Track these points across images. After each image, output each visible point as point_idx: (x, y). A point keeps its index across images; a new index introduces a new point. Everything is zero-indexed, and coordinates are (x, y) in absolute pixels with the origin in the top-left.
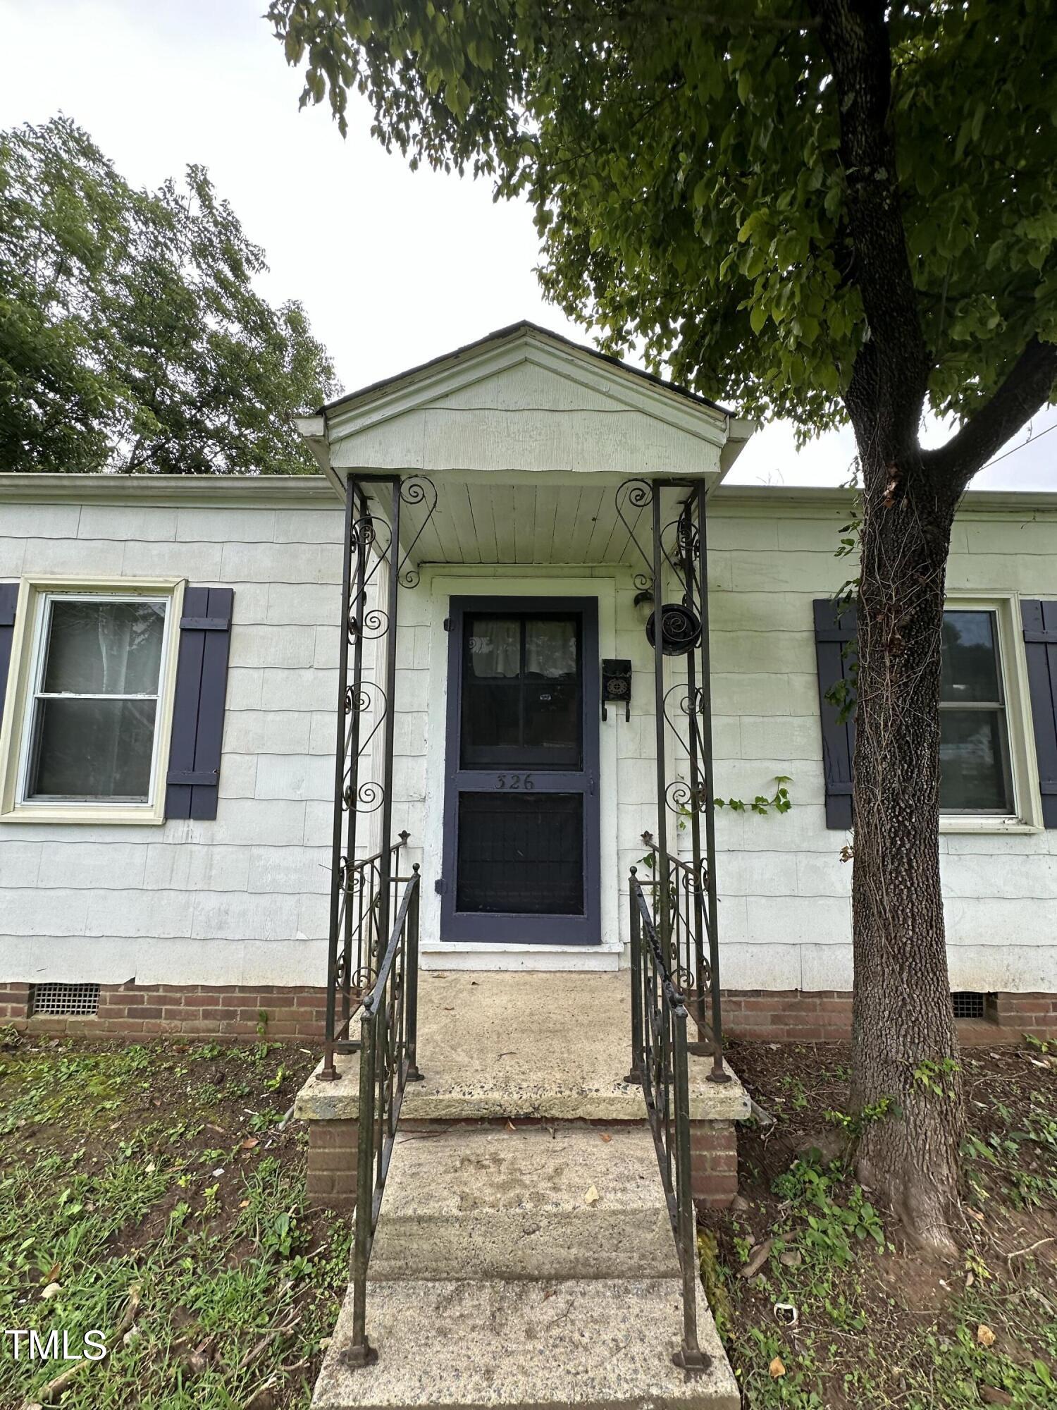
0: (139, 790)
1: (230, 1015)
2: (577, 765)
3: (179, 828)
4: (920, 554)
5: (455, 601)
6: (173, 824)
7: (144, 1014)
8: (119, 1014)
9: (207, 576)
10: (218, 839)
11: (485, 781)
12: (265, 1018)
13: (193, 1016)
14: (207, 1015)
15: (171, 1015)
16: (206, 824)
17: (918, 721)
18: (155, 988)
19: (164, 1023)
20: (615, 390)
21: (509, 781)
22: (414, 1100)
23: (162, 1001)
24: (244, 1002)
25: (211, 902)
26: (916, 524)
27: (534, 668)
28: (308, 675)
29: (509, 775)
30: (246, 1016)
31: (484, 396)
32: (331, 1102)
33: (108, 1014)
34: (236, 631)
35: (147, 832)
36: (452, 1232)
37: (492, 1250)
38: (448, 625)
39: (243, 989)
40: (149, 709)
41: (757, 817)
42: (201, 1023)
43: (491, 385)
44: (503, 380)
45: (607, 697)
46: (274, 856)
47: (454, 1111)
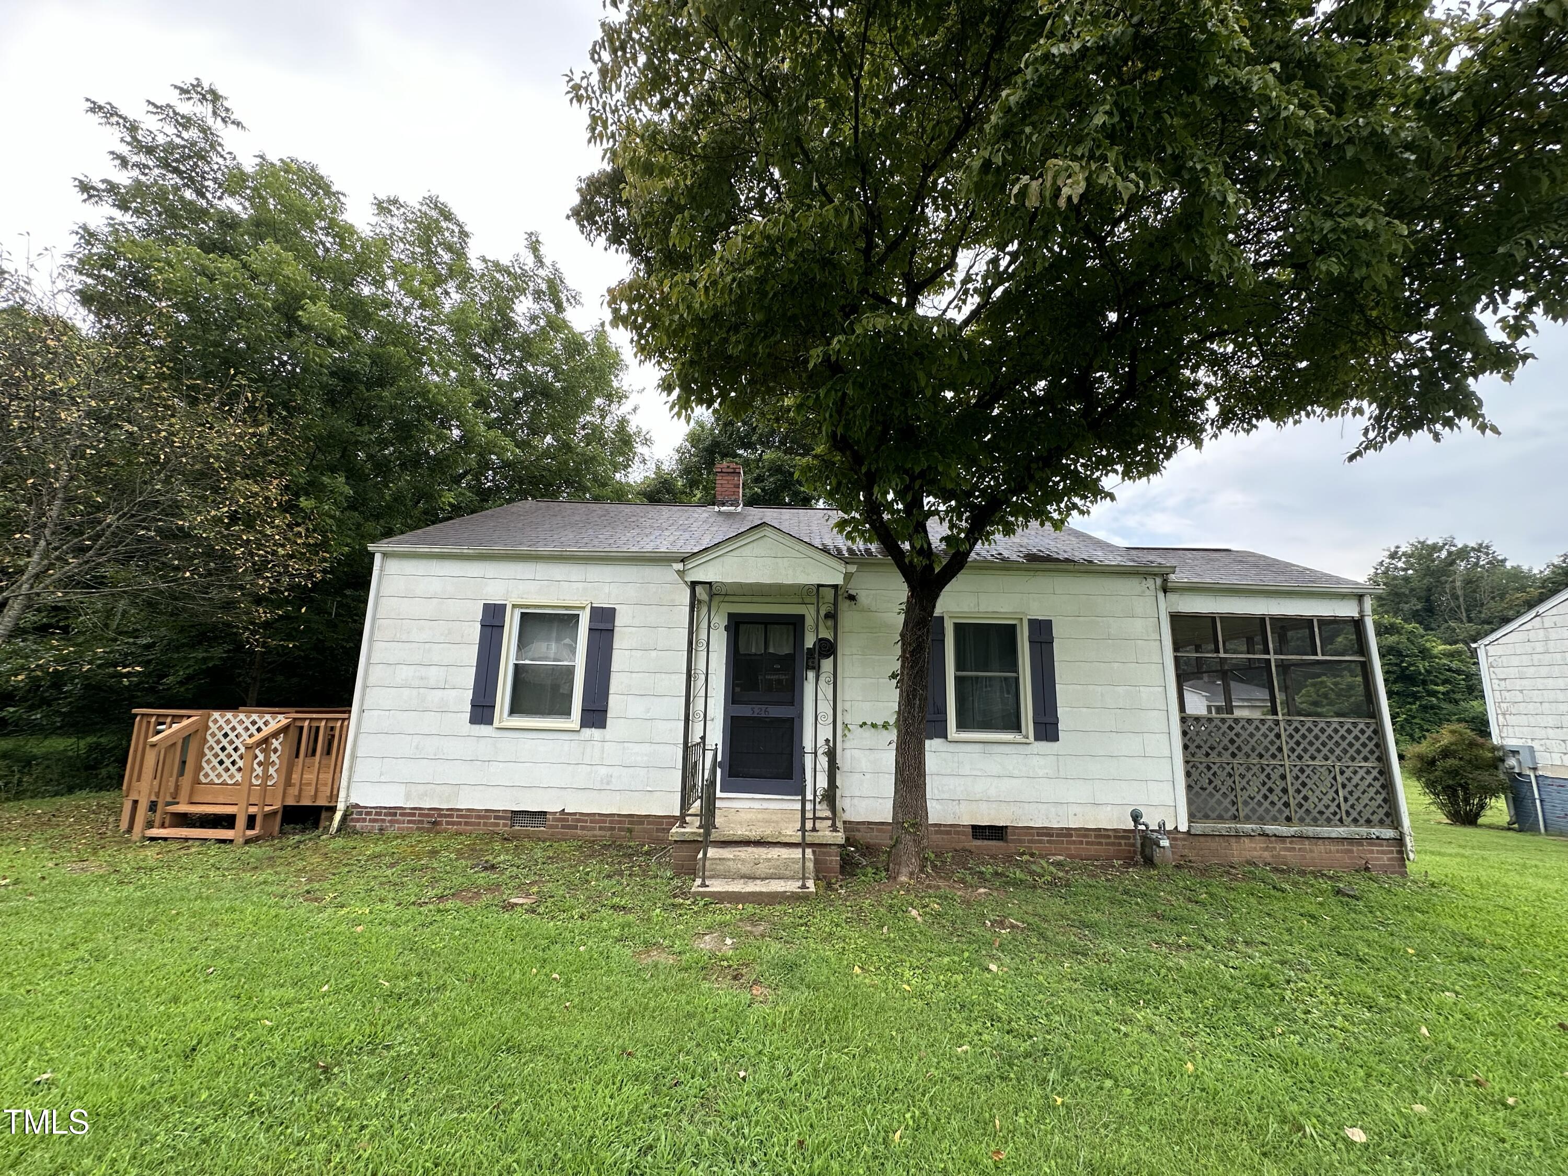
0: (567, 713)
1: (612, 829)
2: (792, 703)
3: (588, 732)
4: (918, 623)
5: (730, 615)
6: (583, 730)
7: (569, 827)
8: (557, 827)
9: (602, 602)
10: (607, 738)
11: (745, 711)
12: (630, 831)
13: (594, 829)
14: (601, 829)
15: (583, 828)
16: (601, 730)
17: (915, 690)
18: (575, 814)
19: (579, 832)
20: (801, 549)
21: (756, 711)
22: (714, 836)
23: (578, 820)
24: (620, 822)
25: (603, 771)
26: (917, 611)
27: (771, 650)
28: (654, 654)
29: (757, 707)
30: (620, 829)
31: (746, 551)
32: (683, 834)
33: (551, 827)
34: (616, 629)
35: (570, 734)
36: (731, 863)
37: (744, 870)
38: (727, 628)
39: (619, 815)
40: (570, 671)
41: (885, 732)
42: (597, 833)
43: (750, 546)
44: (755, 544)
45: (808, 668)
46: (636, 748)
47: (730, 839)
